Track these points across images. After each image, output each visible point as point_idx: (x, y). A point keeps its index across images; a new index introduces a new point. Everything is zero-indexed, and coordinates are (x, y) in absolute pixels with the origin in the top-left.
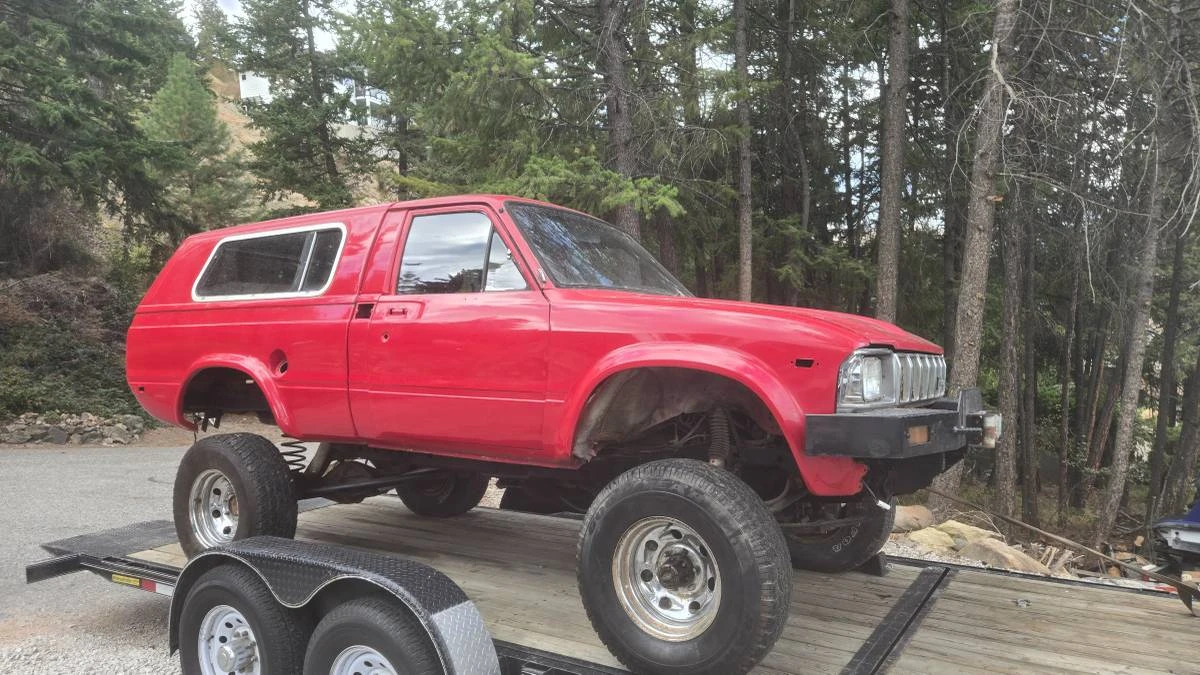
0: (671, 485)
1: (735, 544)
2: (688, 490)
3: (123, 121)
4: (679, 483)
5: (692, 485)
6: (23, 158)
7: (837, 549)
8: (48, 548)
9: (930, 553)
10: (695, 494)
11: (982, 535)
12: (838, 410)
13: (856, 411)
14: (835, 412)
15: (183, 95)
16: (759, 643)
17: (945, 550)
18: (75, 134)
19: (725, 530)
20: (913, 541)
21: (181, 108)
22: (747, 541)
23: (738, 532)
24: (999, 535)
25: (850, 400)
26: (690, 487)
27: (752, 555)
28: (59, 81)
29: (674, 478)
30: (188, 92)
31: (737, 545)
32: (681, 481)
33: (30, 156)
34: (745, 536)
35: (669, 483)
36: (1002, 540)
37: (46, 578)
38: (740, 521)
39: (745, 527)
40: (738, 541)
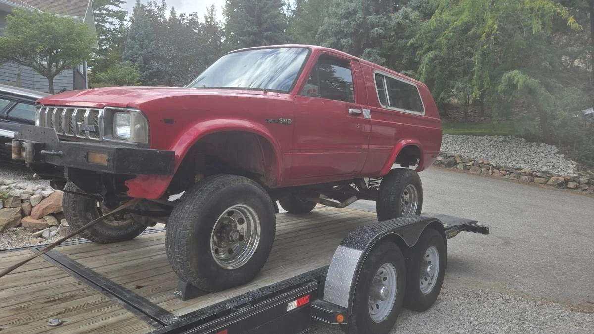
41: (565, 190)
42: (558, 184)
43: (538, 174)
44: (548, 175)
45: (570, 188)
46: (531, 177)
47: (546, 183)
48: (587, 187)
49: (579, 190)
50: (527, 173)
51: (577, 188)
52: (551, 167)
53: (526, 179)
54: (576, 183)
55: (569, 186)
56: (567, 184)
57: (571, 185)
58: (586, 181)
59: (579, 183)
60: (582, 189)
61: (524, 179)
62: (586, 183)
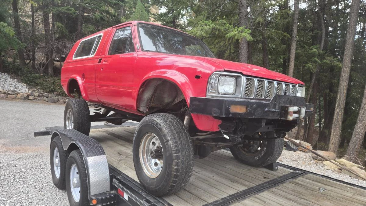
0: (153, 121)
1: (166, 145)
2: (157, 123)
3: (118, 19)
4: (155, 121)
5: (159, 122)
6: (91, 30)
7: (257, 158)
8: (46, 128)
9: (329, 169)
10: (159, 125)
11: (354, 166)
12: (207, 96)
13: (213, 97)
14: (206, 97)
15: (139, 13)
16: (171, 183)
17: (336, 169)
18: (103, 23)
19: (164, 139)
20: (324, 164)
21: (138, 17)
22: (170, 144)
23: (168, 141)
24: (362, 167)
25: (212, 92)
26: (158, 123)
27: (171, 150)
28: (100, 8)
29: (155, 119)
30: (140, 12)
31: (167, 145)
32: (156, 120)
33: (92, 29)
34: (170, 142)
35: (154, 121)
36: (362, 168)
37: (40, 136)
38: (169, 137)
39: (171, 139)
40: (167, 144)
41: (28, 101)
42: (24, 98)
43: (9, 92)
44: (16, 93)
45: (31, 100)
46: (5, 95)
47: (16, 98)
48: (39, 99)
49: (35, 100)
50: (2, 92)
51: (34, 99)
52: (14, 88)
53: (3, 96)
54: (33, 96)
55: (29, 98)
56: (28, 98)
57: (31, 98)
58: (38, 95)
59: (34, 96)
60: (37, 100)
61: (2, 96)
62: (38, 96)
